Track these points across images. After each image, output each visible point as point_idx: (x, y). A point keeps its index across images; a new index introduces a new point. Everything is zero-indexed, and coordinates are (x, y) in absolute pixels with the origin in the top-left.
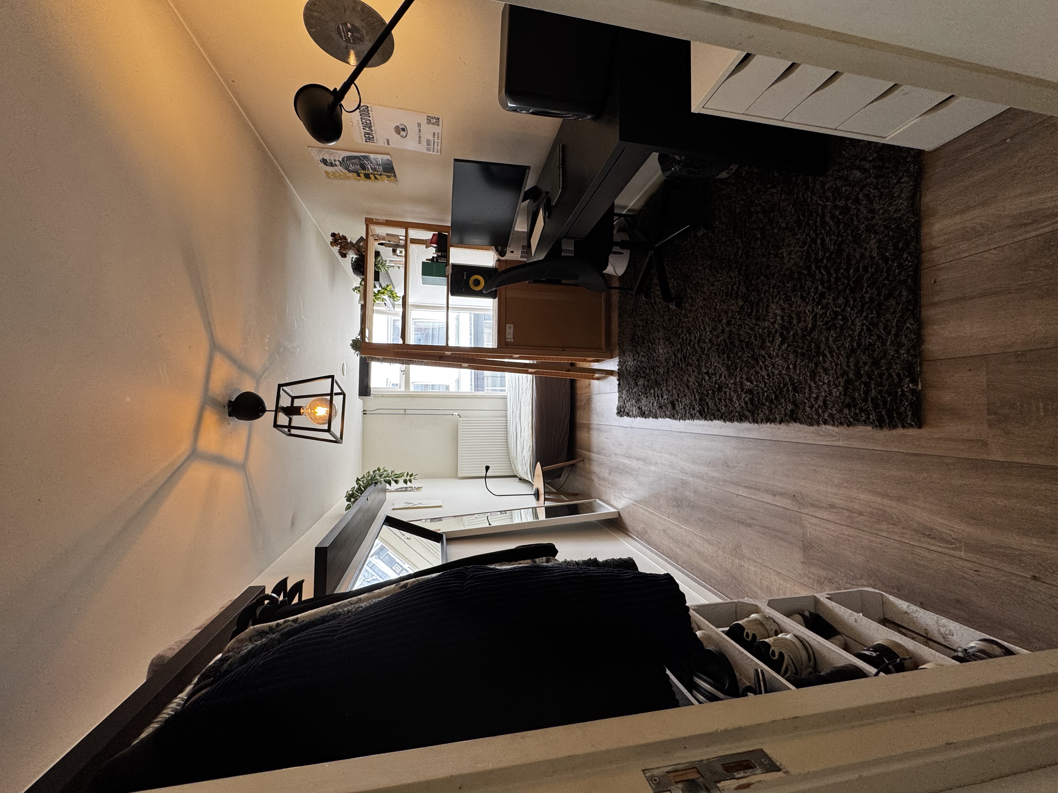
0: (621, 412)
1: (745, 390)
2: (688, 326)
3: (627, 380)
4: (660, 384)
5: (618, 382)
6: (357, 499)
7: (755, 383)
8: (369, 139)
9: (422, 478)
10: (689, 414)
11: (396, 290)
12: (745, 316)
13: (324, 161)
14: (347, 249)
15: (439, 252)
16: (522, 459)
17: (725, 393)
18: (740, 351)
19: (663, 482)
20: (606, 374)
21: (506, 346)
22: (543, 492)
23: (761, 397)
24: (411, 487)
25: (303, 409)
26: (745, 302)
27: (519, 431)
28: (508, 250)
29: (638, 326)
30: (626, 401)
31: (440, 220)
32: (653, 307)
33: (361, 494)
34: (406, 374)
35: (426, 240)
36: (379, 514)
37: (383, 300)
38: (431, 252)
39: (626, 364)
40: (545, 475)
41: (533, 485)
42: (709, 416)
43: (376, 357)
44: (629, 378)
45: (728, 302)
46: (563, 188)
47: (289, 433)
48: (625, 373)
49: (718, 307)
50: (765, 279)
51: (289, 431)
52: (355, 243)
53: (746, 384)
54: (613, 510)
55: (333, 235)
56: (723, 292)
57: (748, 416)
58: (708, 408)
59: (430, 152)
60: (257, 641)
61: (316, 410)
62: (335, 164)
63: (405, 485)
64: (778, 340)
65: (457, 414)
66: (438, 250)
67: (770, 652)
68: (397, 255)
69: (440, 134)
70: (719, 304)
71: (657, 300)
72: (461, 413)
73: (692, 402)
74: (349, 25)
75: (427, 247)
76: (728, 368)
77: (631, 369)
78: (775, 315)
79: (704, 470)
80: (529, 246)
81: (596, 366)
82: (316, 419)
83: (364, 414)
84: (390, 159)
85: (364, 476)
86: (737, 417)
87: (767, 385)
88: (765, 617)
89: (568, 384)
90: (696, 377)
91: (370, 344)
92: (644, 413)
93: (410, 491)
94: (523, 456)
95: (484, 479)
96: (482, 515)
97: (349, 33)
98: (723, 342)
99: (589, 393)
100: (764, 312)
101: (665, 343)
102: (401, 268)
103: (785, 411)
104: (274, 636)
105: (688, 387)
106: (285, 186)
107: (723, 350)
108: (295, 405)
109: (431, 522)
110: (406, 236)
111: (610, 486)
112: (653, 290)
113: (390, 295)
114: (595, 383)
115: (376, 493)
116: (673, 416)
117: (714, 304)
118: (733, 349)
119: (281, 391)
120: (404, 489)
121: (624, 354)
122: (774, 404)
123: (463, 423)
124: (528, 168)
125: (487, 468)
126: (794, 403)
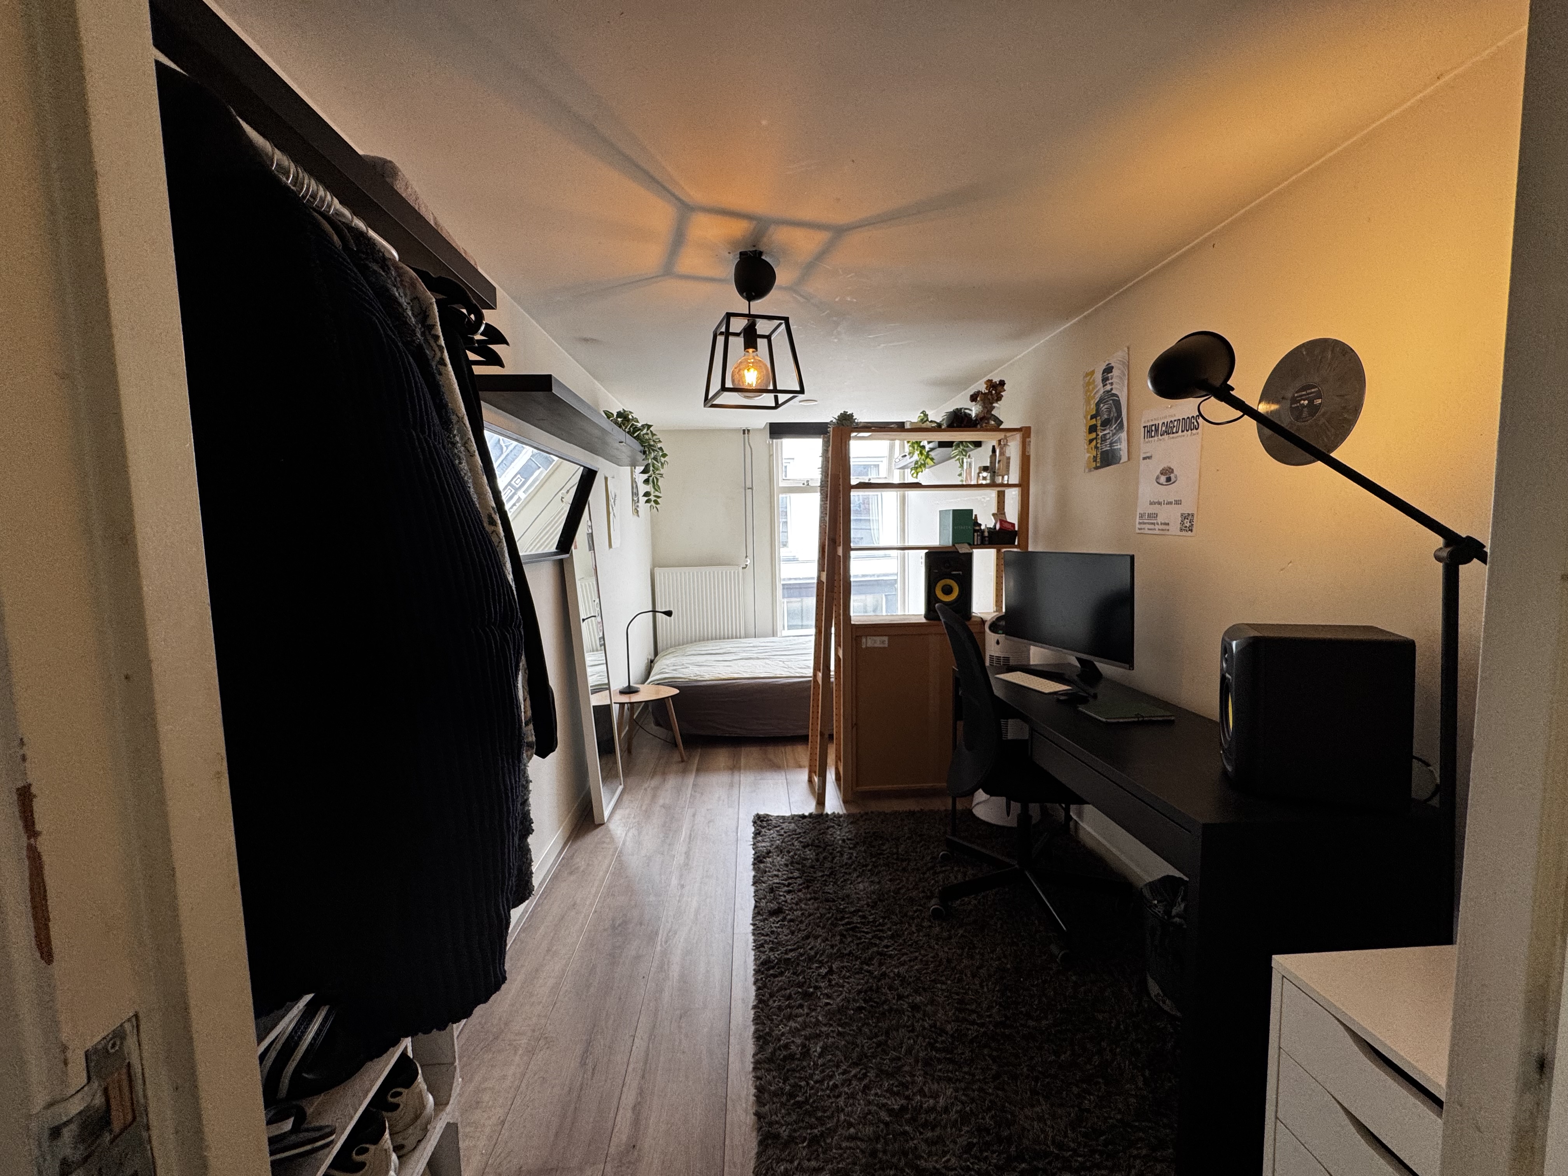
0: (761, 822)
1: (807, 1043)
2: (903, 933)
3: (812, 830)
4: (808, 887)
5: (807, 814)
6: (620, 427)
7: (820, 1062)
8: (1148, 432)
9: (651, 517)
10: (763, 941)
11: (926, 471)
12: (929, 1038)
13: (1109, 370)
14: (984, 403)
15: (988, 532)
16: (683, 665)
17: (801, 1006)
18: (871, 1031)
19: (652, 898)
20: (818, 793)
21: (854, 636)
22: (633, 700)
23: (798, 1075)
24: (638, 502)
25: (753, 352)
26: (952, 1036)
27: (726, 657)
28: (1001, 637)
29: (897, 845)
30: (778, 829)
31: (1036, 532)
32: (928, 870)
33: (628, 433)
34: (805, 488)
35: (1004, 514)
36: (600, 458)
37: (911, 454)
38: (987, 521)
39: (836, 827)
40: (659, 704)
41: (643, 682)
42: (762, 979)
43: (830, 448)
44: (815, 833)
45: (948, 1004)
46: (1107, 724)
47: (718, 333)
48: (822, 826)
49: (939, 985)
50: (993, 1072)
51: (722, 333)
52: (993, 413)
53: (817, 1044)
54: (606, 814)
55: (1002, 383)
56: (965, 993)
57: (765, 1050)
58: (775, 976)
59: (1138, 517)
60: (412, 310)
61: (752, 370)
62: (1106, 385)
63: (641, 493)
64: (896, 1104)
65: (748, 563)
66: (992, 531)
67: (364, 1145)
68: (979, 473)
69: (1167, 533)
70: (944, 987)
71: (941, 876)
72: (749, 569)
73: (783, 945)
74: (1319, 401)
75: (994, 515)
76: (841, 1010)
77: (829, 836)
78: (935, 1096)
79: (675, 971)
80: (1011, 669)
81: (831, 776)
82: (739, 371)
83: (744, 431)
84: (1121, 462)
85: (655, 435)
86: (762, 1031)
87: (817, 1085)
88: (428, 1122)
89: (801, 732)
90: (824, 951)
91: (849, 438)
92: (761, 862)
93: (633, 500)
94: (688, 666)
95: (651, 609)
96: (599, 609)
97: (1306, 402)
98: (883, 998)
99: (787, 766)
100: (940, 1074)
101: (874, 893)
102: (960, 478)
103: (777, 1122)
104: (419, 335)
105: (807, 937)
106: (1068, 316)
107: (871, 999)
108: (759, 340)
109: (588, 534)
110: (1009, 486)
111: (644, 808)
112: (956, 869)
113: (919, 463)
114: (804, 776)
115: (629, 453)
116: (759, 913)
117: (943, 978)
118: (872, 1017)
119: (778, 322)
120: (635, 490)
121: (852, 823)
122: (788, 1101)
123: (734, 573)
124: (1131, 667)
125: (669, 613)
126: (792, 1140)
